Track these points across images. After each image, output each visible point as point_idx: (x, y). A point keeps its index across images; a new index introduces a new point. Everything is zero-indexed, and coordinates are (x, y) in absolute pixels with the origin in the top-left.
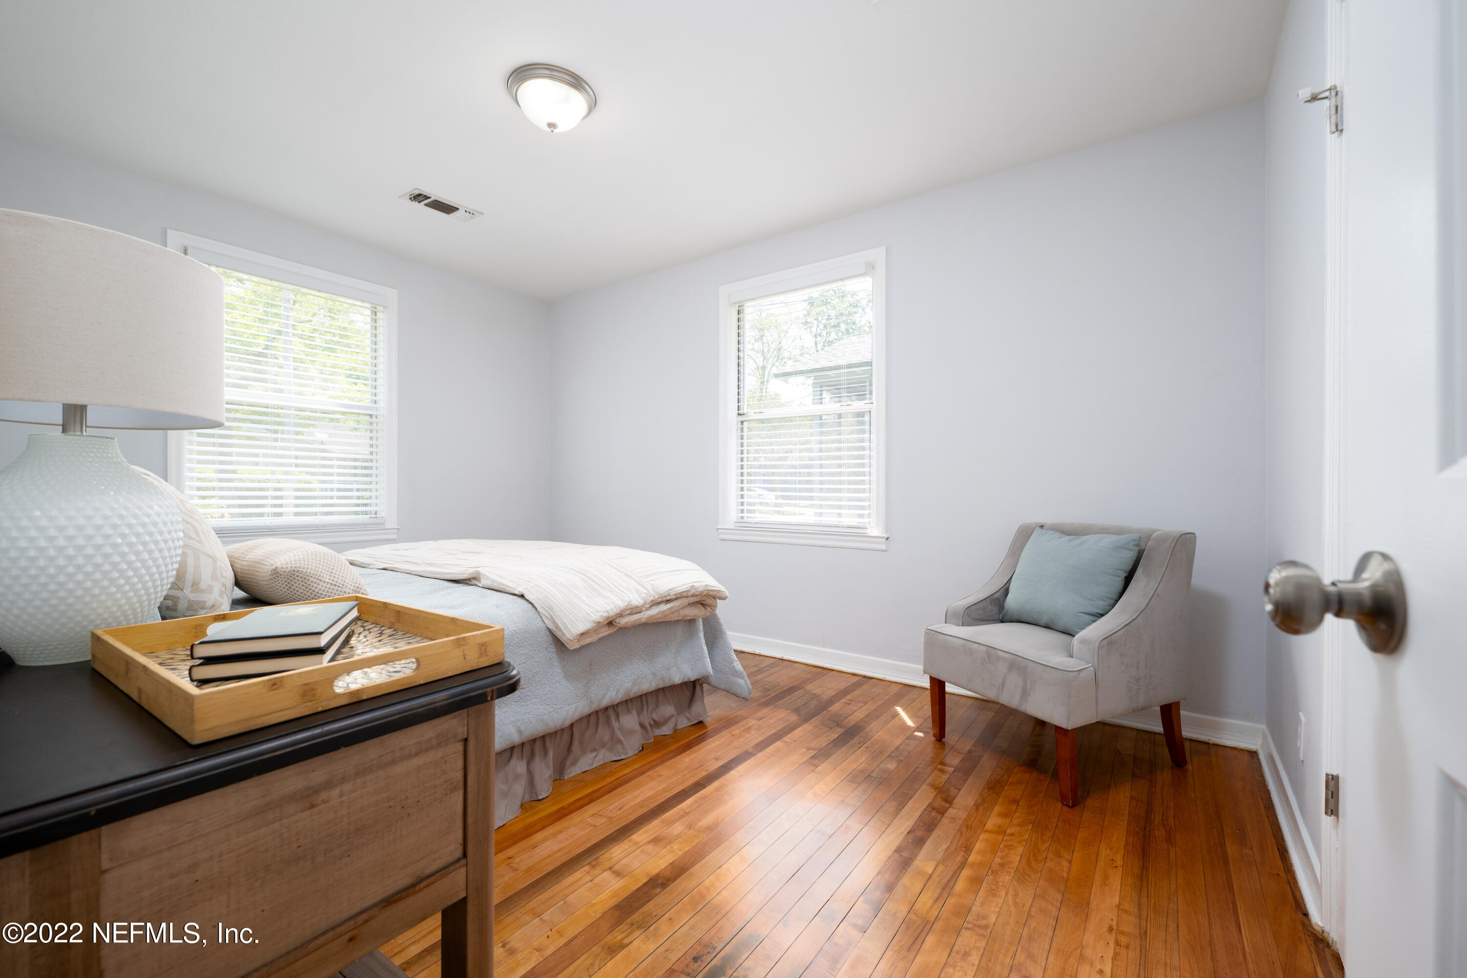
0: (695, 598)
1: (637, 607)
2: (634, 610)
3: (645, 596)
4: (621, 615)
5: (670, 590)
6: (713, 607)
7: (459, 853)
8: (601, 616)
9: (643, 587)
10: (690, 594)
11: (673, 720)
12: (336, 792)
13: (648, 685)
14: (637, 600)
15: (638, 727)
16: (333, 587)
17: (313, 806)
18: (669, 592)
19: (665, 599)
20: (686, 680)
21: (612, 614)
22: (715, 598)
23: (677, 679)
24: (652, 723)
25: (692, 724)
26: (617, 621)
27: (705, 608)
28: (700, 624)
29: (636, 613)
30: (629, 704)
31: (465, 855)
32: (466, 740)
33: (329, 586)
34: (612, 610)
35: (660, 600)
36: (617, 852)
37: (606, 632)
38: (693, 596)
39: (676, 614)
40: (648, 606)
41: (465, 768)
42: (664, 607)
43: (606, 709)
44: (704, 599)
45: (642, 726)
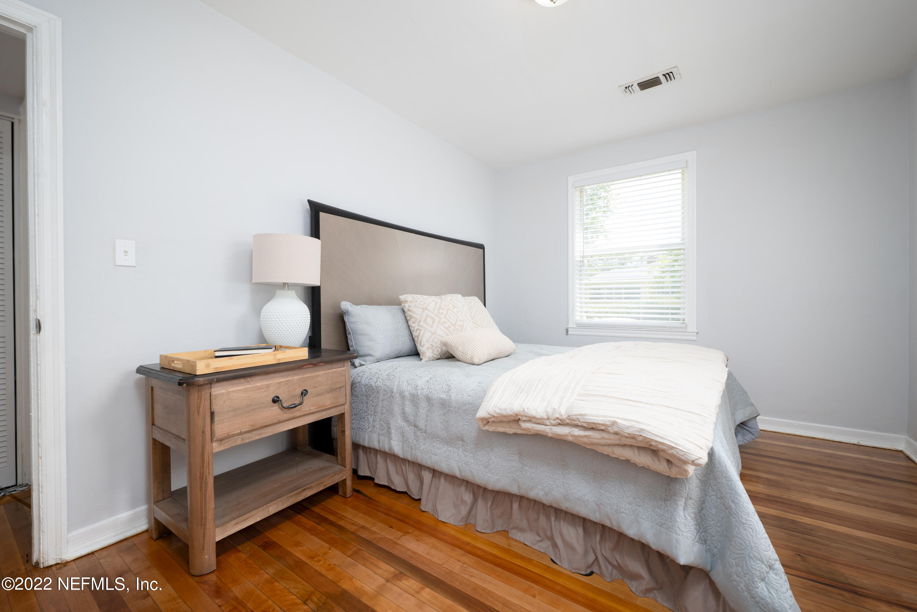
16: (462, 354)
18: (579, 417)
33: (461, 353)
42: (577, 432)
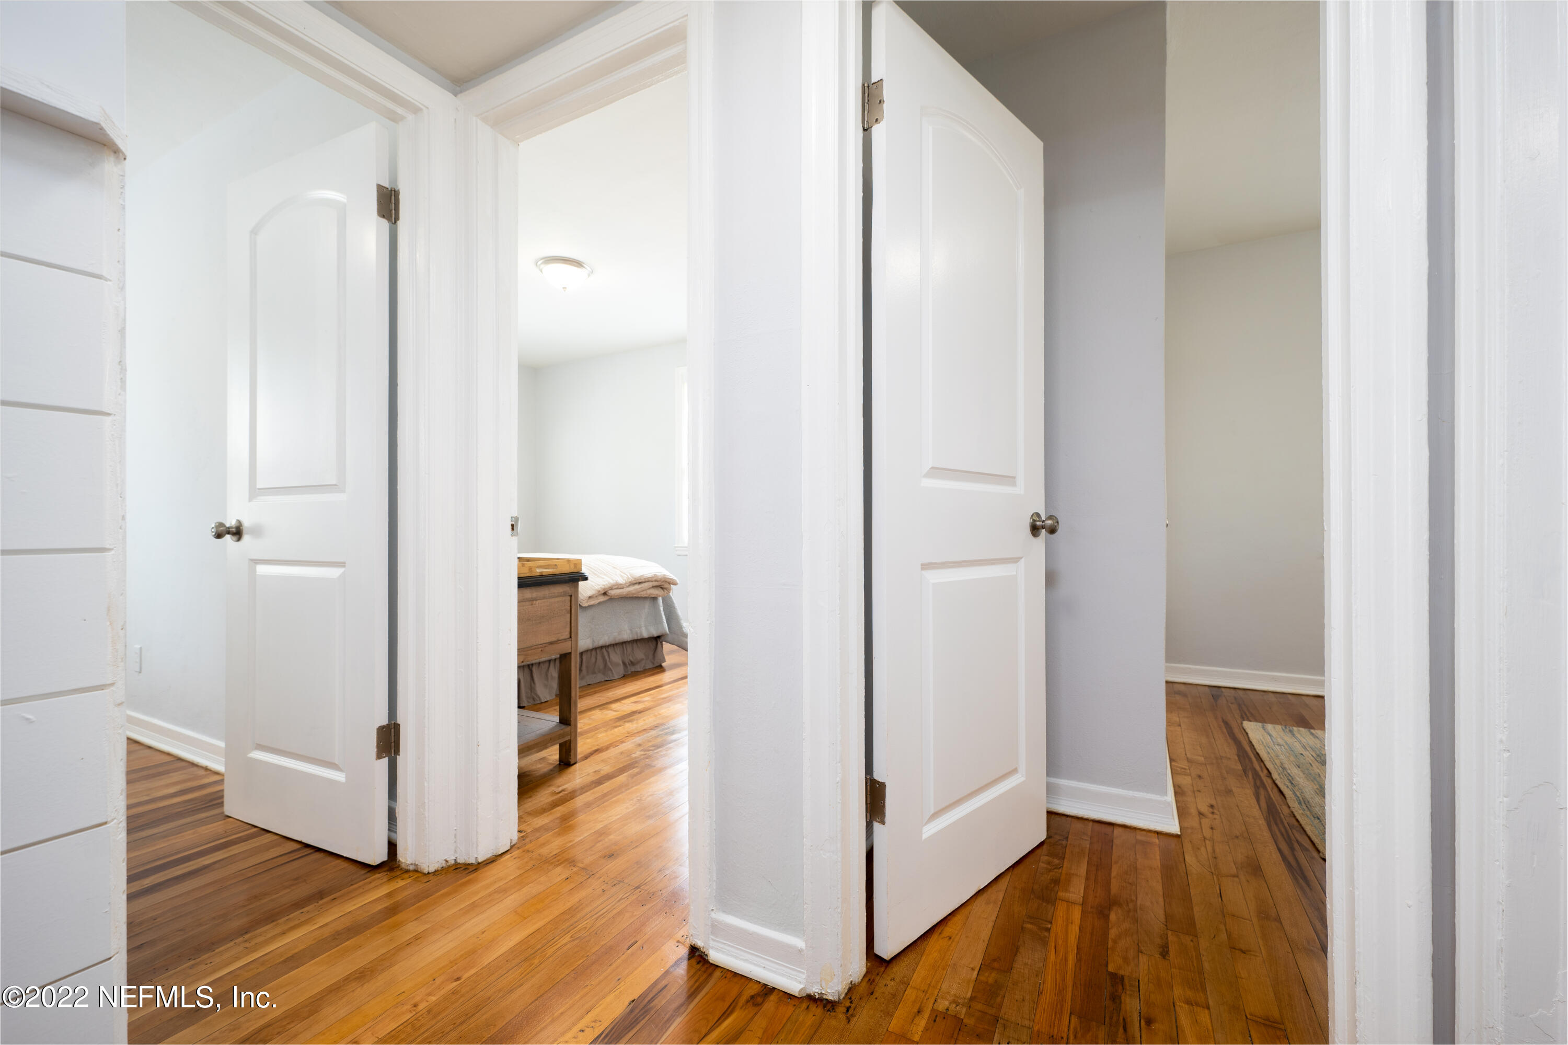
0: (657, 583)
1: (621, 584)
2: (619, 586)
3: (626, 578)
4: (611, 588)
5: (642, 576)
6: (669, 590)
7: (569, 636)
8: (601, 588)
9: (625, 574)
10: (654, 579)
11: (644, 662)
12: (538, 602)
13: (627, 636)
14: (621, 581)
15: (621, 663)
17: (532, 605)
19: (638, 581)
20: (652, 636)
21: (606, 587)
22: (669, 583)
23: (645, 635)
24: (630, 663)
25: (655, 666)
26: (609, 592)
27: (664, 591)
28: (660, 600)
29: (621, 588)
30: (615, 646)
31: (571, 637)
32: (571, 596)
34: (607, 584)
35: (634, 582)
36: (614, 706)
37: (602, 599)
38: (656, 581)
39: (645, 592)
40: (628, 585)
41: (571, 606)
43: (602, 647)
44: (663, 584)
45: (624, 663)
